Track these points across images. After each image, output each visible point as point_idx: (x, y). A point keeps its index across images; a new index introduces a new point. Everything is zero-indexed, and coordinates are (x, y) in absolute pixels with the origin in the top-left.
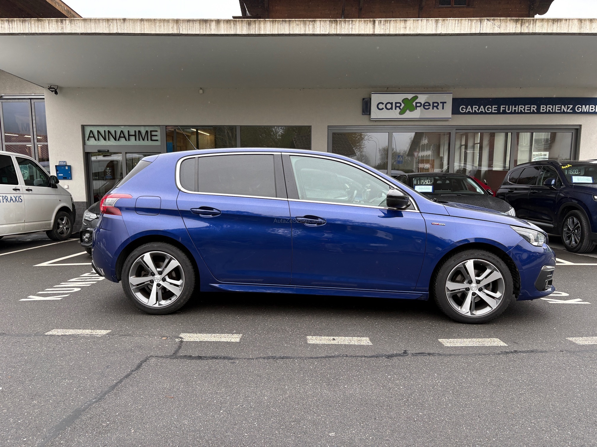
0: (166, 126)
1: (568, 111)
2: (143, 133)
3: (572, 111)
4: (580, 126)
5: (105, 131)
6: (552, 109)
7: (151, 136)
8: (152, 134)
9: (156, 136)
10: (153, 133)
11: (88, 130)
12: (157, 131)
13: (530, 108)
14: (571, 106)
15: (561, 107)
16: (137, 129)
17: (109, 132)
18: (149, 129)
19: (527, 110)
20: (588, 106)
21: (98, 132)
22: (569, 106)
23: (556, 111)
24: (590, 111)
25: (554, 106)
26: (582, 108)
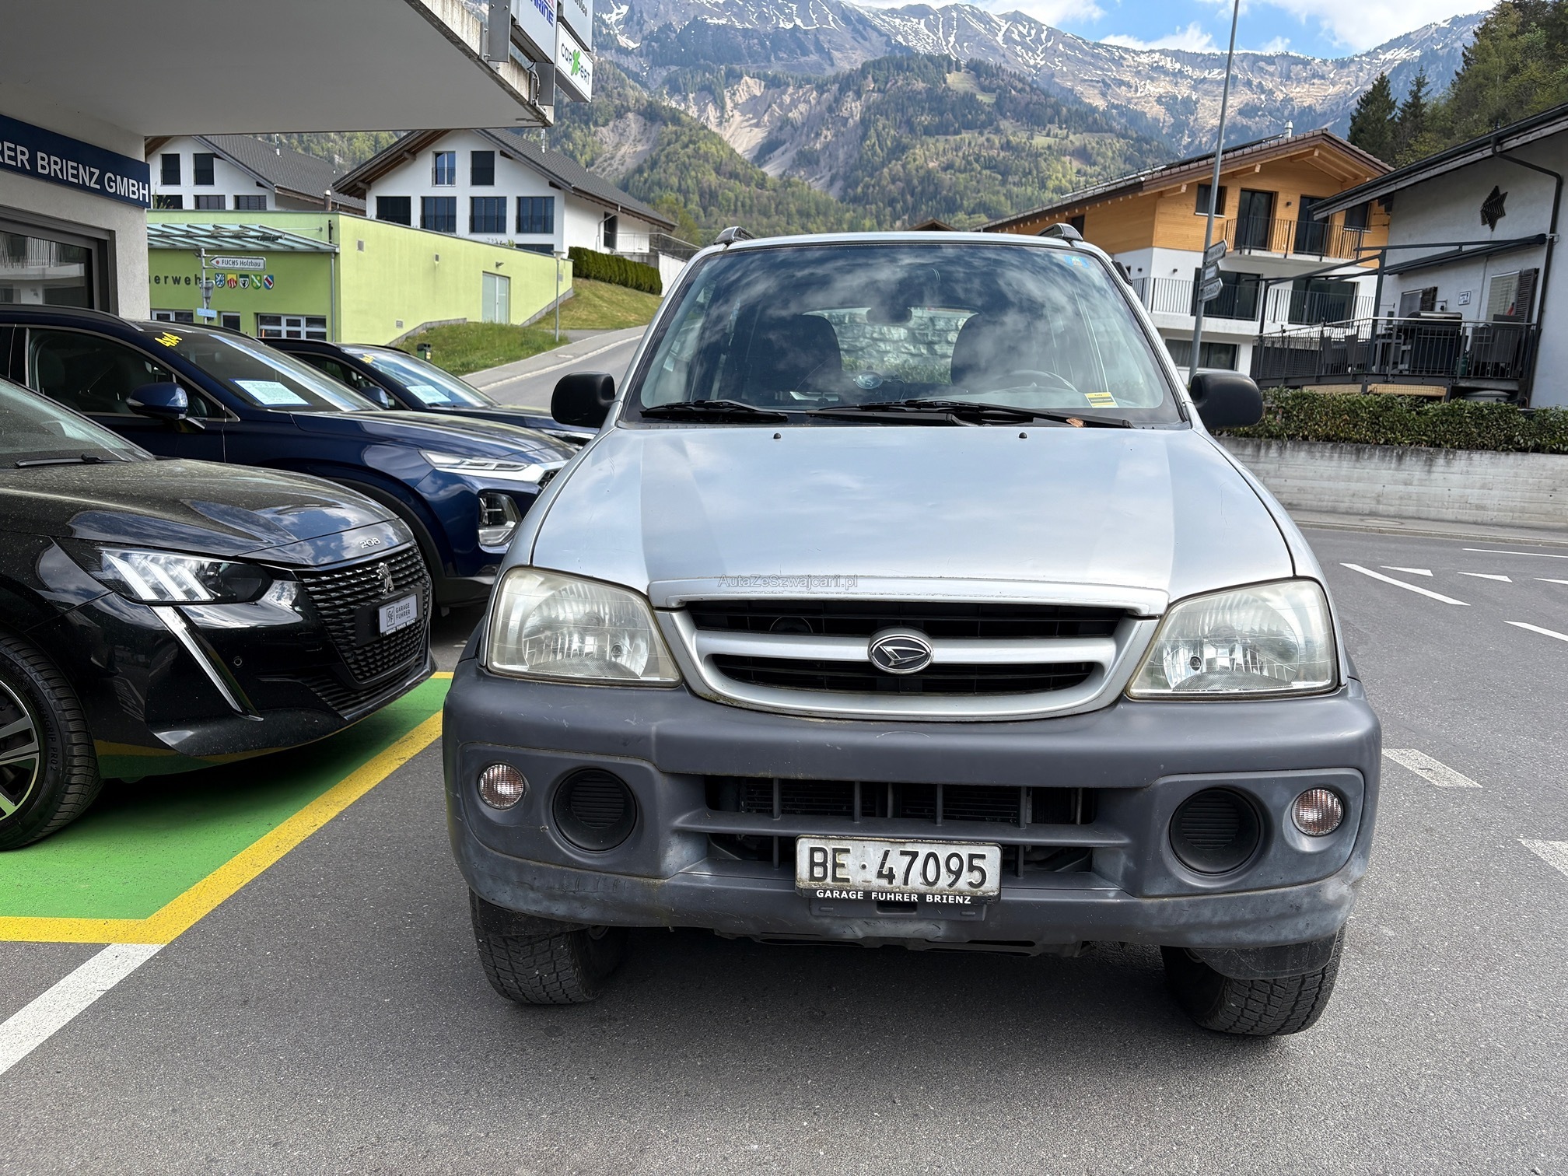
1: (92, 185)
3: (98, 187)
4: (111, 233)
6: (61, 170)
13: (15, 150)
14: (97, 172)
15: (77, 169)
19: (10, 157)
20: (125, 179)
22: (92, 169)
23: (70, 179)
24: (131, 196)
25: (64, 161)
26: (115, 182)
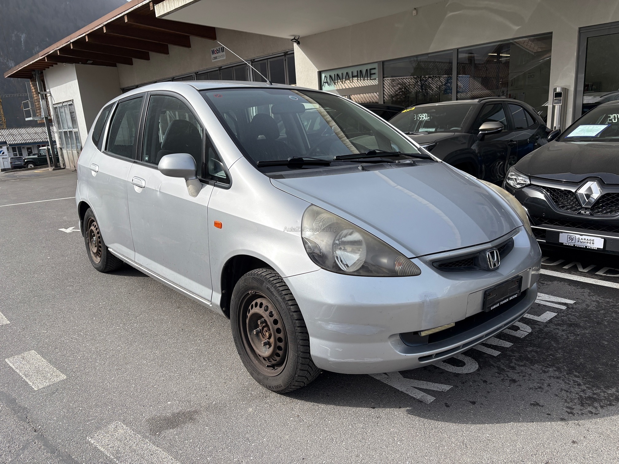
0: (383, 62)
2: (364, 72)
5: (335, 75)
7: (371, 74)
8: (371, 73)
9: (375, 74)
10: (373, 71)
11: (323, 76)
12: (375, 69)
16: (359, 69)
17: (338, 75)
18: (369, 67)
21: (330, 76)
